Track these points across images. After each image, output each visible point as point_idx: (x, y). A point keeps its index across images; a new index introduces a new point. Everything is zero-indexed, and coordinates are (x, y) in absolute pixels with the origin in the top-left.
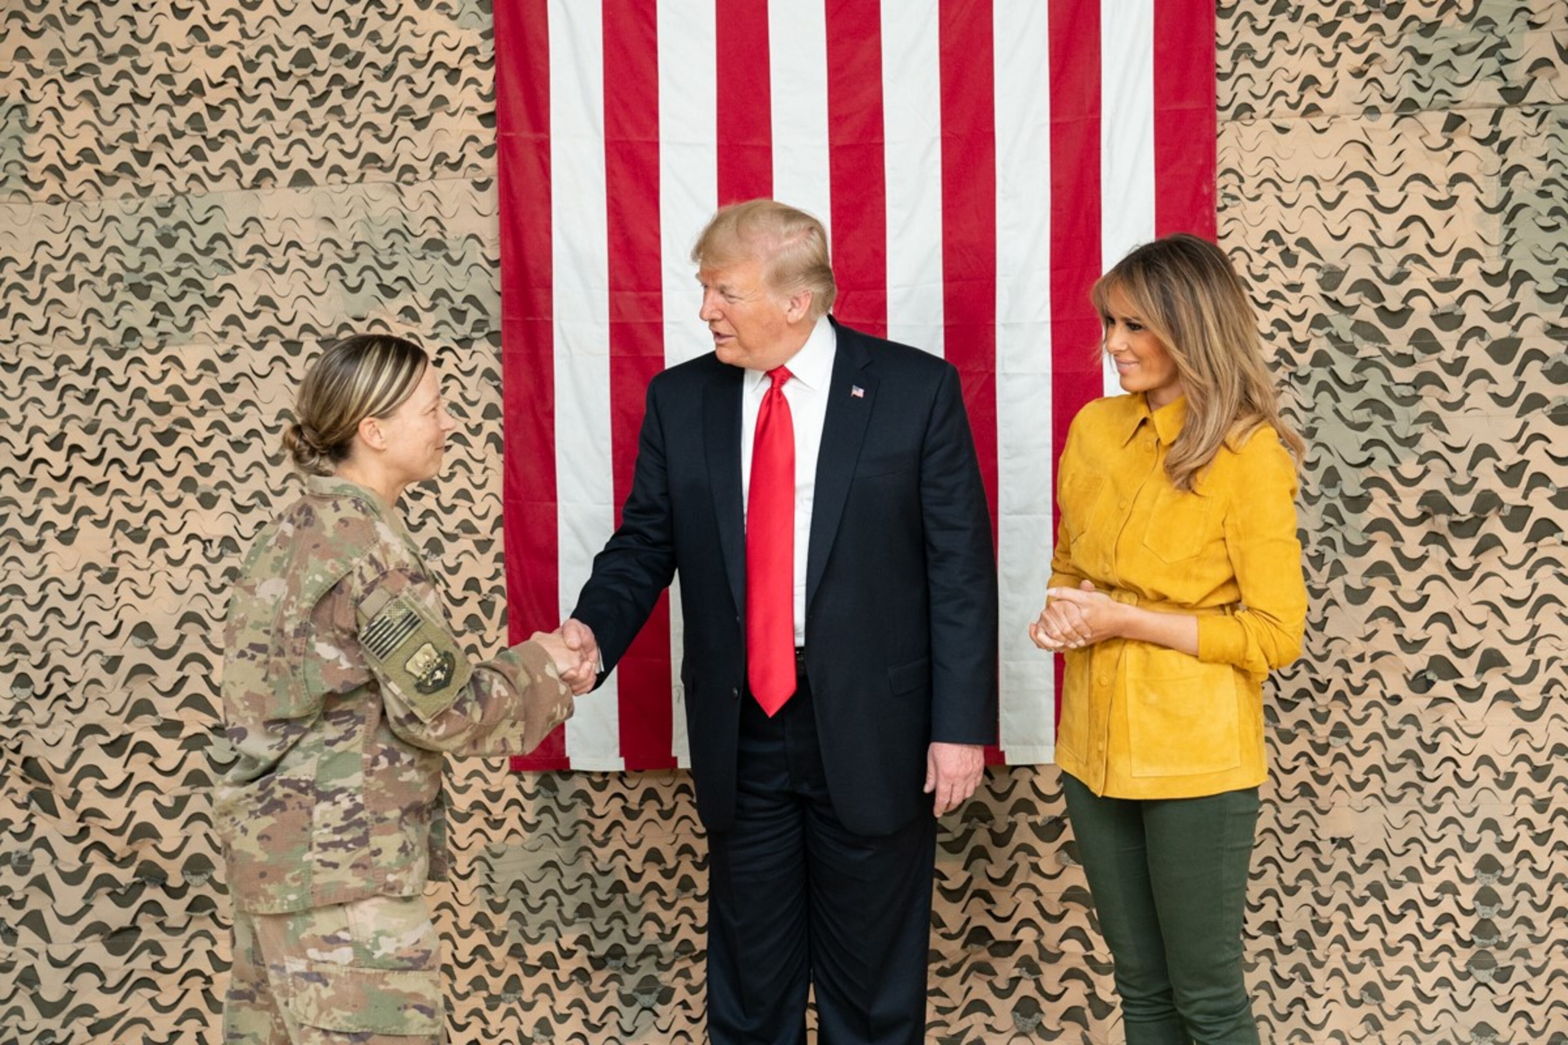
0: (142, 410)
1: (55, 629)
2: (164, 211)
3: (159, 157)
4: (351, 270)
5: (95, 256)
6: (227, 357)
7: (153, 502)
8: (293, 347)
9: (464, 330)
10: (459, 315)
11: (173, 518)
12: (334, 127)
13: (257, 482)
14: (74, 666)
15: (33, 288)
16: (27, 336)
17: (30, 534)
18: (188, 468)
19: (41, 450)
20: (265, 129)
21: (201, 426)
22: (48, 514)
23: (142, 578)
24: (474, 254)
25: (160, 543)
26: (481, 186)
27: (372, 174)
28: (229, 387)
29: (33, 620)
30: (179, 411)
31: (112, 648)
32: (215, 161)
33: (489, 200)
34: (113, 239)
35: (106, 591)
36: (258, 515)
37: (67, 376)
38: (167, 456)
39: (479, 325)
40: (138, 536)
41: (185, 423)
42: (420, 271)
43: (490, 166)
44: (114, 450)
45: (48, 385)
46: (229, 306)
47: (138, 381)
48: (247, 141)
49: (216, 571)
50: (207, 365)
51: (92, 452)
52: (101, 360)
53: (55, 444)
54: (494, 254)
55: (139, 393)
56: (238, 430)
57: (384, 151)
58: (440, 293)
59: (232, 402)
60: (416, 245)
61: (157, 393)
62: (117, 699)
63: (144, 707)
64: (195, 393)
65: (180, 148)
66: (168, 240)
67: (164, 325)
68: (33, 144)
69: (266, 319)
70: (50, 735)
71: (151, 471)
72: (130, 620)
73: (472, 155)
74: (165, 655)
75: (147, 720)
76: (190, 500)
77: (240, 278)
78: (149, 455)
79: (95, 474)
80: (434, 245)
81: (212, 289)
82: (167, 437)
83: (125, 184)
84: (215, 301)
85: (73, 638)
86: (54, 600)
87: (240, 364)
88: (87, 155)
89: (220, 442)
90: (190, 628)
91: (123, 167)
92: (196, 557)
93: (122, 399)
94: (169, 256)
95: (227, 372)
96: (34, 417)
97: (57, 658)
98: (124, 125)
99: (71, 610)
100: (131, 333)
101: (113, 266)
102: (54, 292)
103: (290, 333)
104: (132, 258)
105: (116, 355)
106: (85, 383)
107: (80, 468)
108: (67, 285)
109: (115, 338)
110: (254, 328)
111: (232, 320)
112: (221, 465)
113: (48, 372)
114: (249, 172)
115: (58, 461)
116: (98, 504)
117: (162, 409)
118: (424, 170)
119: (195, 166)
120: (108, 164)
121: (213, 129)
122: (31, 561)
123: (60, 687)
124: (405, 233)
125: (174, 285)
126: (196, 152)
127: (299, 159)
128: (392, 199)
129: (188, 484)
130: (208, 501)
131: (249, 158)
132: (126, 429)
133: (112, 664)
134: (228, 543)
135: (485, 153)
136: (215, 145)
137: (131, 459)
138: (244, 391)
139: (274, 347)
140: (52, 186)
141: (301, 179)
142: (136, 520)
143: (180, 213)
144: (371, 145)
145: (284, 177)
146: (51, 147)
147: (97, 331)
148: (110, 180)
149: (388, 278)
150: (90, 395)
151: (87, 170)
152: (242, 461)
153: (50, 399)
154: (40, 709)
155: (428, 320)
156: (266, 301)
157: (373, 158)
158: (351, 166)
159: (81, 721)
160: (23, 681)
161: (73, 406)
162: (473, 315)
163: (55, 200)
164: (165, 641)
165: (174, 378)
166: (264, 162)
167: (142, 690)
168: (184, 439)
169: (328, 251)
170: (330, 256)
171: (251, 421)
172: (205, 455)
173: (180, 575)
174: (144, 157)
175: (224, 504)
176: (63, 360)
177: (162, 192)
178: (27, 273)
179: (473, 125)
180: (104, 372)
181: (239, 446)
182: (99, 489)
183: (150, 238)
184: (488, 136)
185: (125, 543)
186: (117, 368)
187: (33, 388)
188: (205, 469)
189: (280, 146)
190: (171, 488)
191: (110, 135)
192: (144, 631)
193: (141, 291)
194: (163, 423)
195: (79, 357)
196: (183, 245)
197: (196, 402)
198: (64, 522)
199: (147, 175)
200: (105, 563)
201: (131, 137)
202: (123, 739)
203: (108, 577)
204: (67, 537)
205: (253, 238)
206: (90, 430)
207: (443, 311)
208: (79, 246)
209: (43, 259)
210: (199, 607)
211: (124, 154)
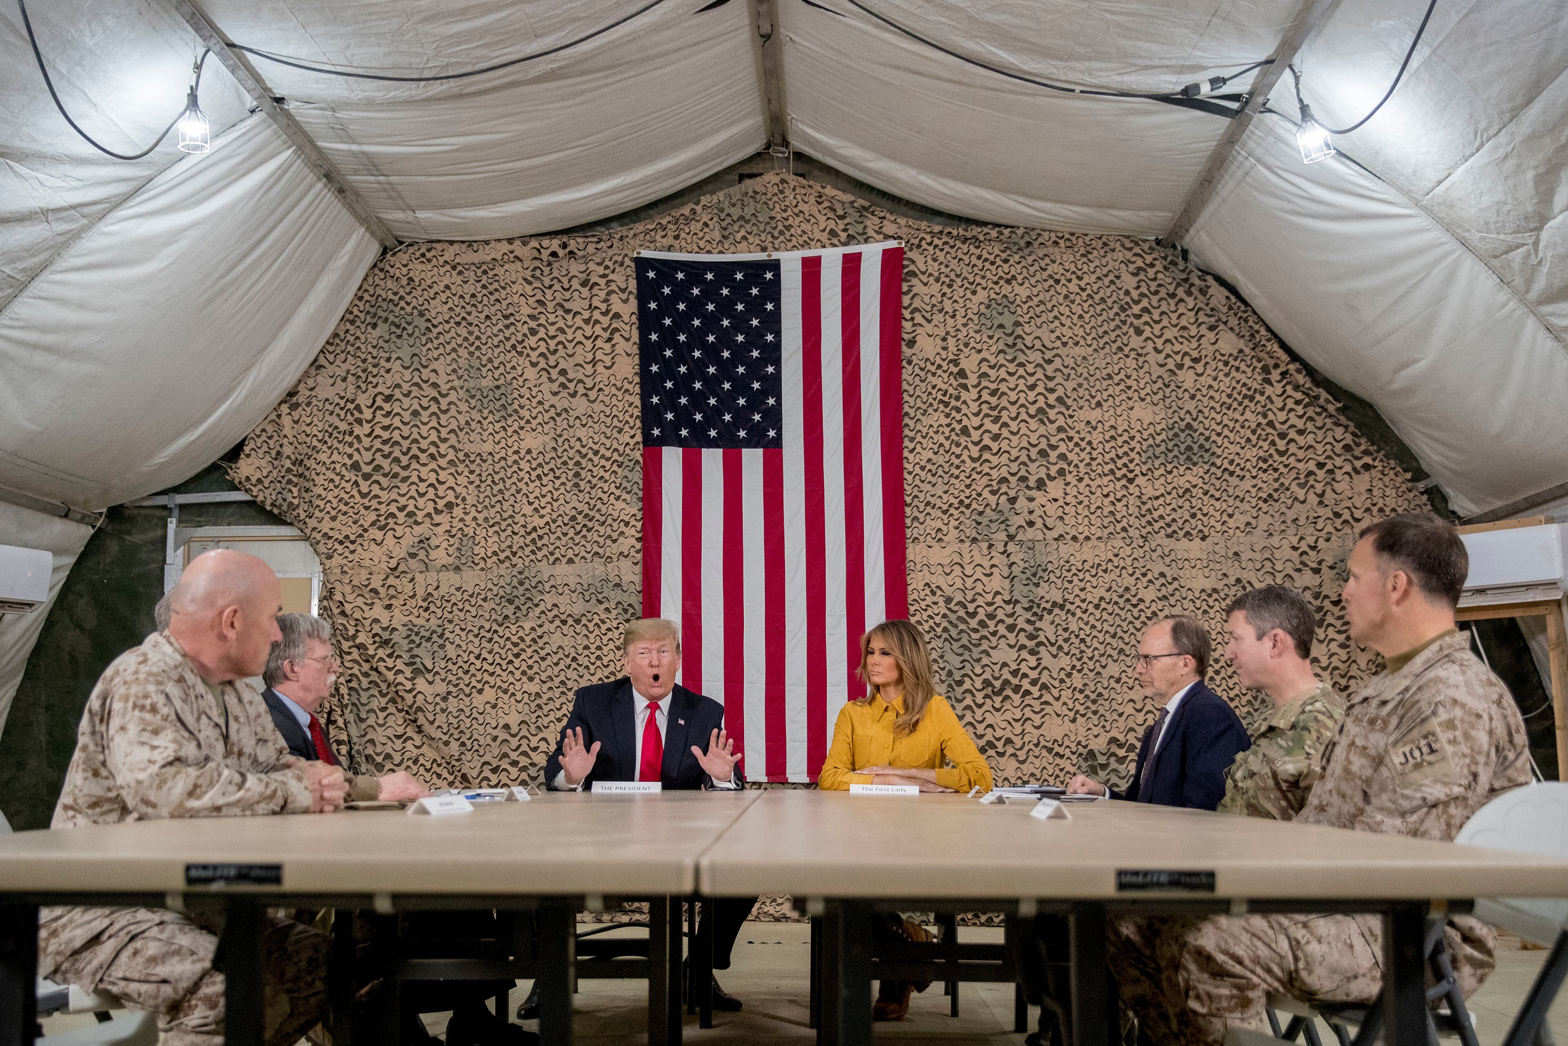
0: (509, 645)
1: (475, 726)
2: (520, 573)
3: (520, 554)
4: (587, 594)
5: (495, 589)
6: (540, 626)
7: (511, 680)
8: (564, 622)
9: (628, 616)
10: (626, 611)
11: (518, 685)
12: (583, 542)
13: (549, 672)
14: (481, 739)
15: (473, 601)
16: (469, 618)
17: (467, 690)
18: (524, 667)
19: (472, 659)
20: (558, 543)
21: (529, 651)
22: (474, 683)
23: (506, 707)
24: (632, 588)
25: (513, 694)
26: (636, 564)
27: (596, 559)
28: (540, 637)
29: (468, 721)
30: (522, 646)
31: (495, 733)
32: (540, 555)
33: (638, 569)
34: (502, 583)
35: (493, 712)
36: (549, 684)
37: (483, 633)
38: (517, 663)
39: (633, 615)
40: (505, 692)
41: (523, 650)
42: (612, 595)
43: (639, 556)
44: (498, 660)
45: (476, 636)
46: (542, 607)
47: (508, 635)
48: (551, 548)
49: (533, 705)
50: (533, 629)
51: (490, 661)
52: (495, 627)
53: (478, 657)
54: (639, 589)
55: (508, 639)
56: (543, 653)
57: (601, 551)
58: (619, 603)
59: (541, 643)
60: (611, 585)
61: (515, 639)
62: (496, 752)
63: (505, 755)
64: (528, 639)
65: (527, 551)
66: (521, 583)
67: (518, 614)
68: (477, 550)
69: (555, 612)
70: (472, 765)
71: (511, 668)
72: (502, 723)
73: (633, 553)
74: (514, 736)
75: (507, 760)
76: (525, 679)
77: (546, 597)
78: (511, 662)
79: (491, 669)
80: (617, 585)
81: (536, 601)
82: (517, 656)
83: (507, 564)
84: (537, 605)
85: (481, 728)
86: (475, 715)
87: (544, 629)
88: (495, 553)
89: (536, 658)
90: (523, 726)
91: (507, 557)
92: (526, 700)
93: (502, 641)
94: (521, 589)
95: (540, 631)
96: (471, 648)
97: (476, 736)
98: (508, 543)
99: (481, 718)
100: (506, 617)
101: (501, 593)
102: (480, 602)
103: (563, 617)
104: (508, 589)
105: (500, 625)
106: (489, 635)
107: (486, 666)
108: (485, 600)
109: (500, 619)
110: (550, 615)
111: (543, 612)
112: (536, 666)
113: (476, 631)
114: (552, 559)
115: (478, 664)
116: (492, 680)
117: (516, 645)
118: (615, 558)
119: (532, 557)
120: (502, 556)
121: (539, 544)
122: (467, 700)
123: (476, 747)
124: (607, 581)
125: (523, 599)
126: (533, 552)
127: (570, 554)
128: (603, 568)
129: (524, 673)
130: (531, 679)
131: (552, 554)
132: (503, 652)
133: (495, 739)
134: (538, 695)
135: (638, 552)
136: (540, 549)
137: (504, 664)
138: (545, 639)
139: (557, 622)
140: (482, 565)
141: (570, 561)
142: (505, 686)
143: (526, 574)
144: (596, 549)
145: (564, 560)
146: (483, 551)
147: (494, 616)
148: (502, 562)
149: (600, 597)
150: (490, 640)
151: (495, 558)
152: (544, 665)
153: (476, 641)
154: (469, 755)
155: (614, 612)
156: (555, 605)
157: (597, 553)
158: (588, 556)
159: (483, 760)
160: (463, 744)
161: (484, 644)
162: (631, 611)
163: (482, 569)
164: (514, 730)
165: (521, 634)
166: (557, 555)
167: (505, 749)
168: (523, 656)
169: (579, 587)
170: (579, 589)
171: (548, 649)
172: (530, 662)
173: (520, 705)
174: (514, 554)
175: (537, 680)
176: (482, 627)
177: (520, 565)
178: (471, 596)
179: (633, 541)
180: (496, 631)
181: (543, 659)
182: (492, 674)
183: (515, 582)
184: (639, 546)
185: (501, 694)
186: (501, 630)
187: (471, 637)
188: (530, 667)
189: (563, 549)
190: (518, 674)
191: (503, 546)
192: (507, 727)
193: (510, 602)
194: (516, 650)
195: (487, 627)
196: (527, 585)
197: (528, 643)
198: (479, 686)
199: (515, 560)
200: (493, 701)
201: (510, 547)
202: (498, 767)
203: (494, 706)
204: (480, 691)
205: (552, 582)
206: (490, 652)
207: (620, 610)
208: (490, 586)
209: (477, 590)
210: (527, 719)
211: (508, 553)
